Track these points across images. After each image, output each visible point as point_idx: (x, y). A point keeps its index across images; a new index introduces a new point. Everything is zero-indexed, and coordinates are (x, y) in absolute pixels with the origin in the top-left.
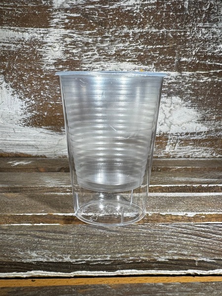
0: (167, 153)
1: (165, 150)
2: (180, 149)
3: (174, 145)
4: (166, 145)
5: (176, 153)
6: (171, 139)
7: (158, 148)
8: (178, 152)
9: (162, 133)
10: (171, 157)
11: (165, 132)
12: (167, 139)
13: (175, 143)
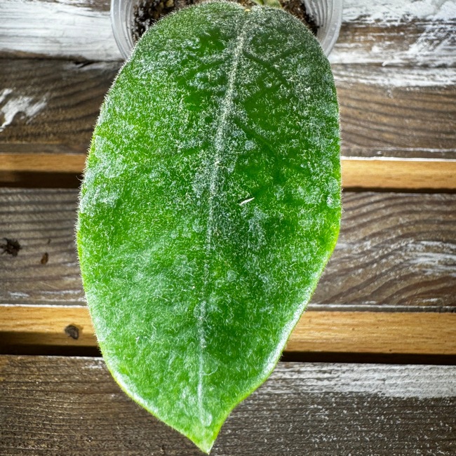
0: (410, 57)
1: (406, 52)
2: (450, 50)
3: (436, 42)
4: (414, 41)
5: (435, 58)
6: (433, 31)
7: (390, 47)
8: (440, 56)
9: (410, 18)
10: (419, 64)
11: (419, 17)
12: (422, 31)
13: (441, 40)
